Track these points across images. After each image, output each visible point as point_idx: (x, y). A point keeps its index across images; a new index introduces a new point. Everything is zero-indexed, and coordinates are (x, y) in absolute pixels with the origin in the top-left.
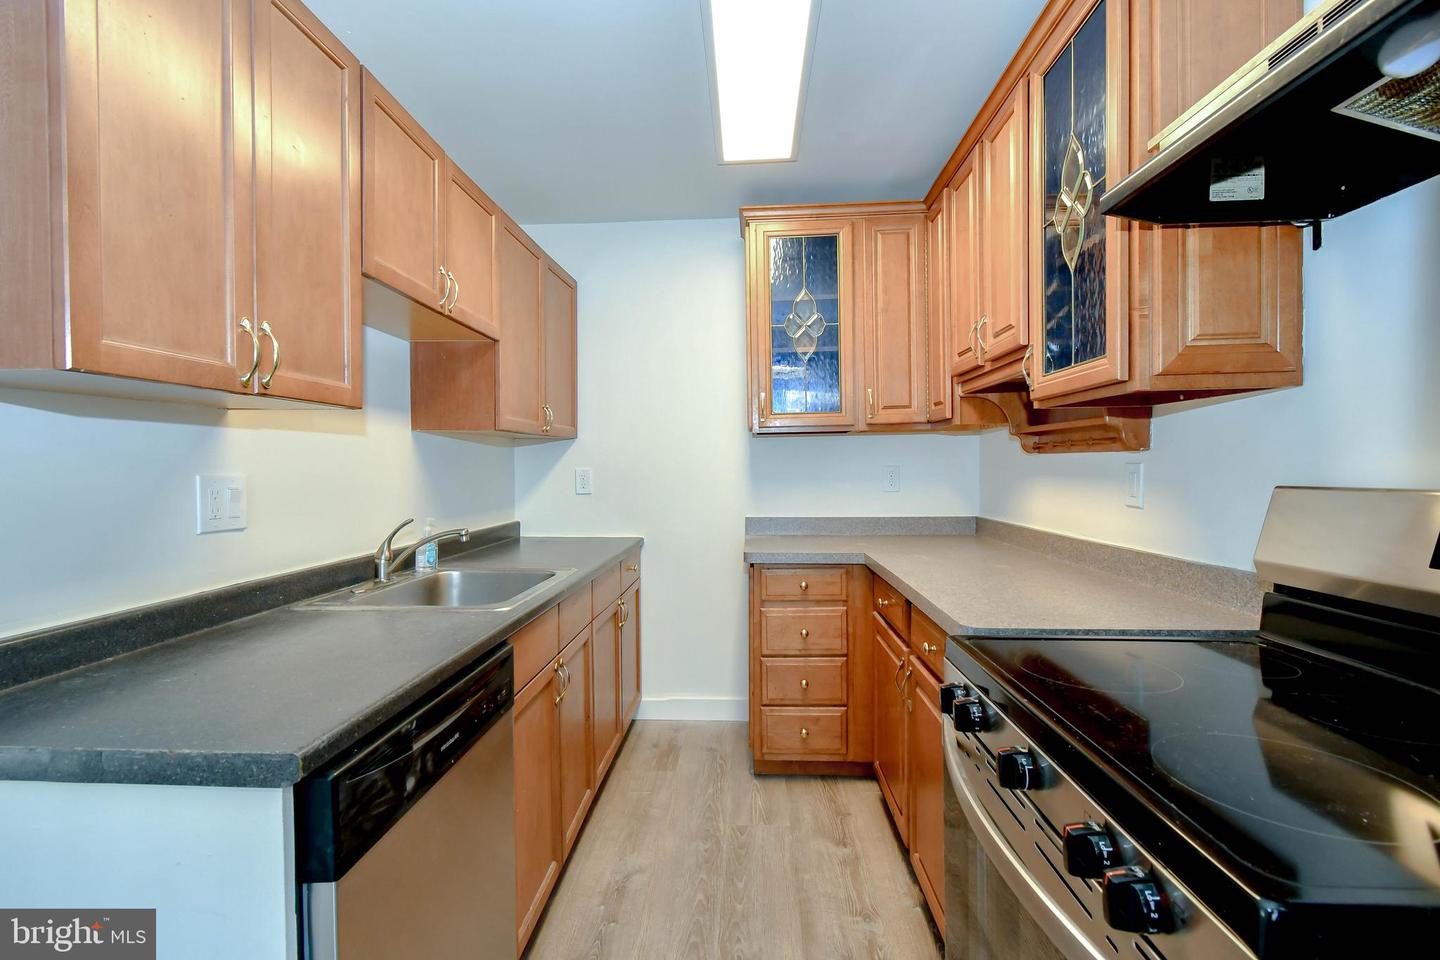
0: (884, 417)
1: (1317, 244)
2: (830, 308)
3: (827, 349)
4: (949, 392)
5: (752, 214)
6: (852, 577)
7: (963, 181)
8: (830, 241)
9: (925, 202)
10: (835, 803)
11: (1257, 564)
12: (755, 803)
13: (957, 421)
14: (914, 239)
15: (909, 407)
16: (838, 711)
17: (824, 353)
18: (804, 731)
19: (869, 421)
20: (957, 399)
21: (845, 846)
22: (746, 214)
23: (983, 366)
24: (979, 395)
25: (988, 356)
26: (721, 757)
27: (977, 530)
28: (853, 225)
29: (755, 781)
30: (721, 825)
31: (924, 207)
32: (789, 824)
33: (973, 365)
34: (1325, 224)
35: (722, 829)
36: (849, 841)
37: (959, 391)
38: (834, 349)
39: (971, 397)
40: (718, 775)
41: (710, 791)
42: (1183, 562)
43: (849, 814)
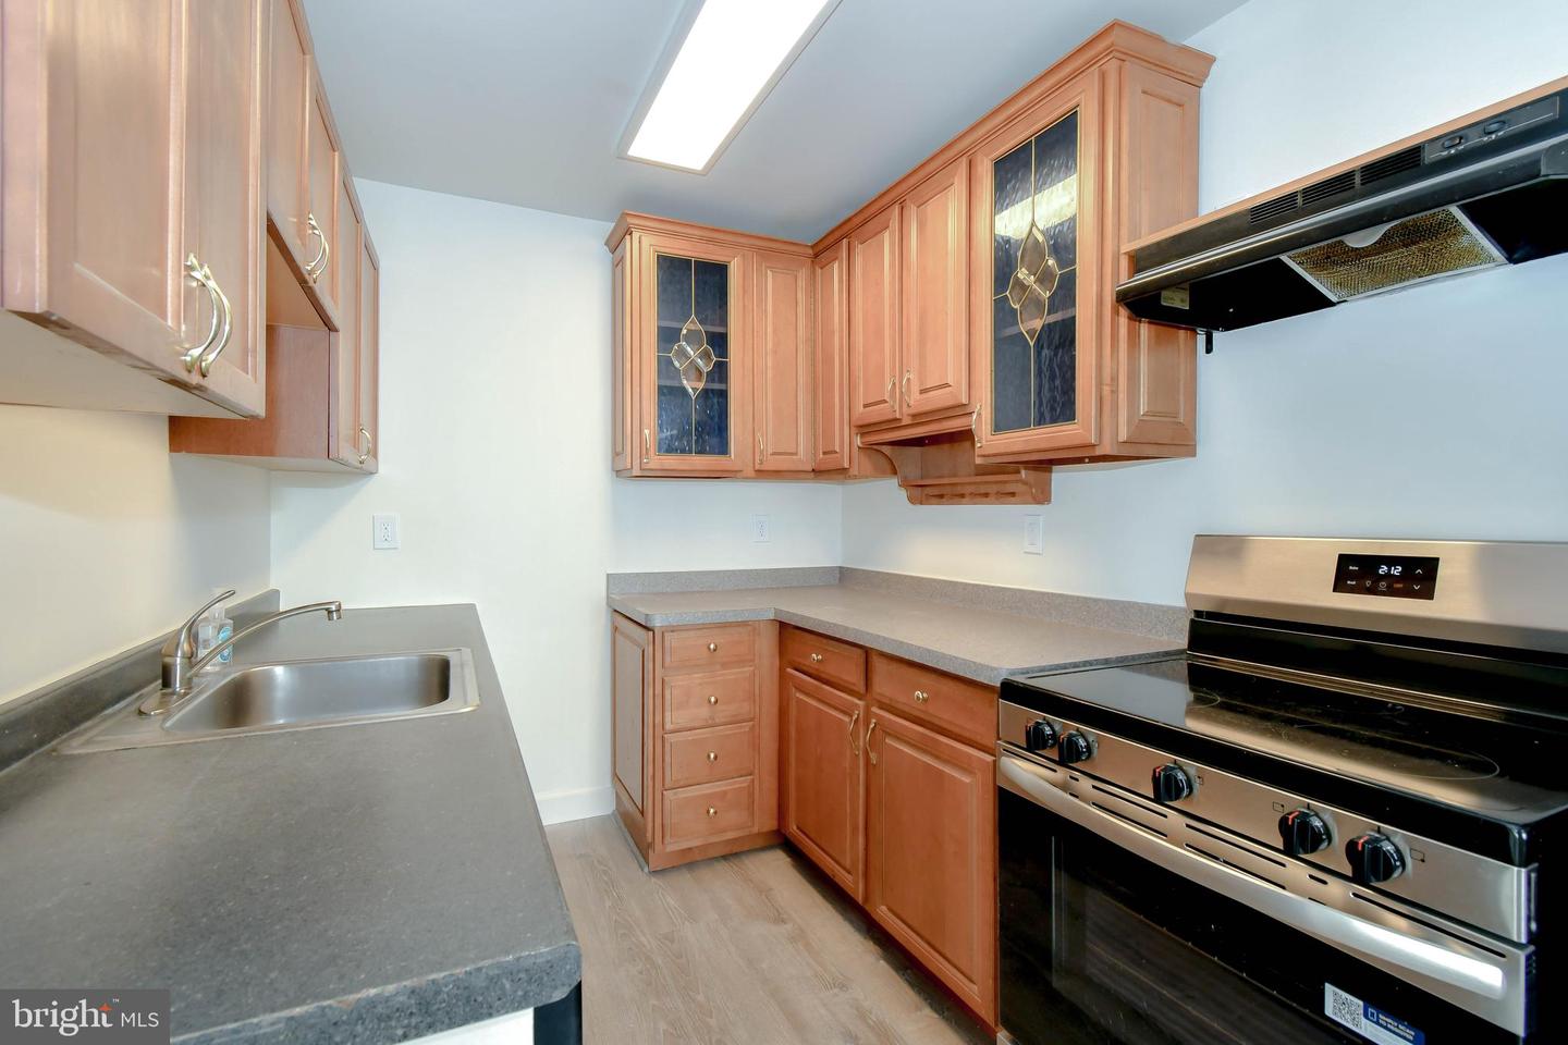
0: (772, 464)
1: (1209, 350)
2: (719, 342)
3: (716, 386)
4: (845, 442)
5: (636, 221)
6: (759, 634)
7: (876, 234)
8: (720, 270)
9: (812, 247)
10: (751, 881)
11: (1188, 596)
12: (668, 904)
13: (854, 471)
14: (802, 283)
15: (796, 454)
16: (743, 782)
17: (712, 390)
18: (712, 811)
19: (757, 467)
20: (855, 449)
21: (784, 921)
22: (630, 220)
23: (899, 420)
24: (875, 447)
25: (912, 411)
26: (598, 861)
27: (840, 579)
28: (744, 255)
29: (653, 880)
30: (643, 939)
31: (811, 252)
32: (717, 917)
33: (891, 417)
34: (1216, 335)
35: (646, 943)
36: (785, 916)
37: (858, 441)
38: (722, 387)
39: (870, 449)
40: (607, 883)
41: (608, 904)
42: (1090, 599)
43: (771, 889)
